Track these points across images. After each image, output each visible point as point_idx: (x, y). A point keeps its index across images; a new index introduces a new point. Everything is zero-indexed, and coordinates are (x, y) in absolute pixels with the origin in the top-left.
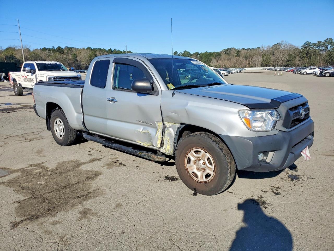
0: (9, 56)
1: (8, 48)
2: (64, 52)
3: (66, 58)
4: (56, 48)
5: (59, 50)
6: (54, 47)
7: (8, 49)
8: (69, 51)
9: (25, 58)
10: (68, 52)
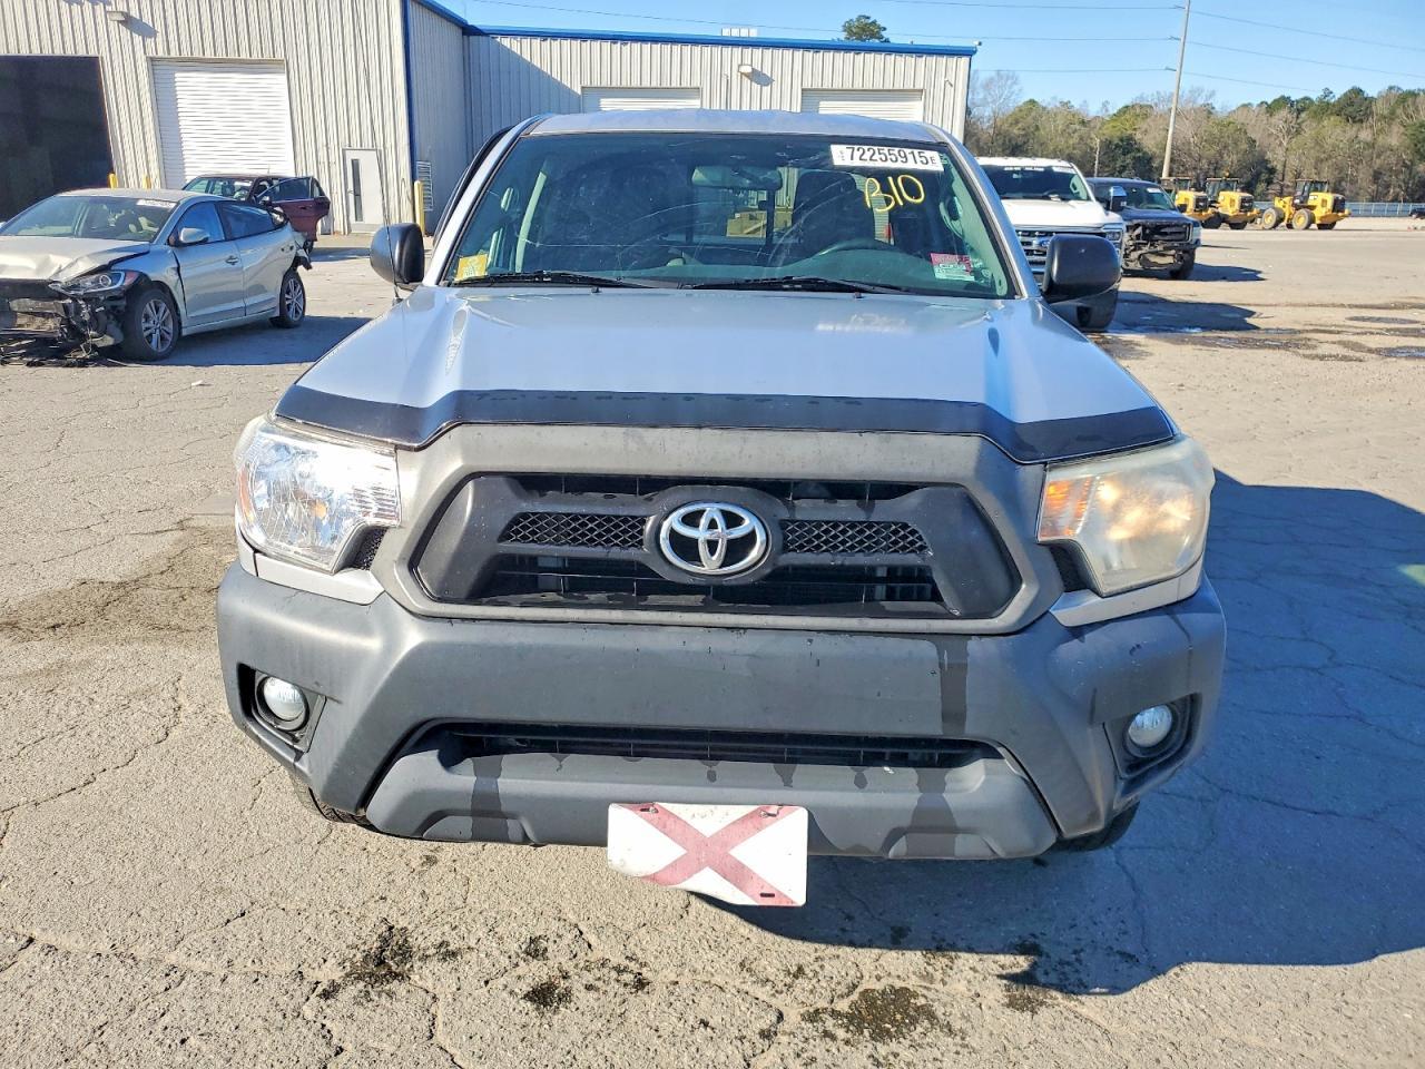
0: (1116, 141)
1: (1127, 107)
2: (1372, 113)
3: (1371, 145)
4: (1337, 96)
5: (1352, 104)
6: (1328, 92)
7: (1125, 112)
8: (1399, 111)
9: (1173, 148)
10: (1393, 113)
